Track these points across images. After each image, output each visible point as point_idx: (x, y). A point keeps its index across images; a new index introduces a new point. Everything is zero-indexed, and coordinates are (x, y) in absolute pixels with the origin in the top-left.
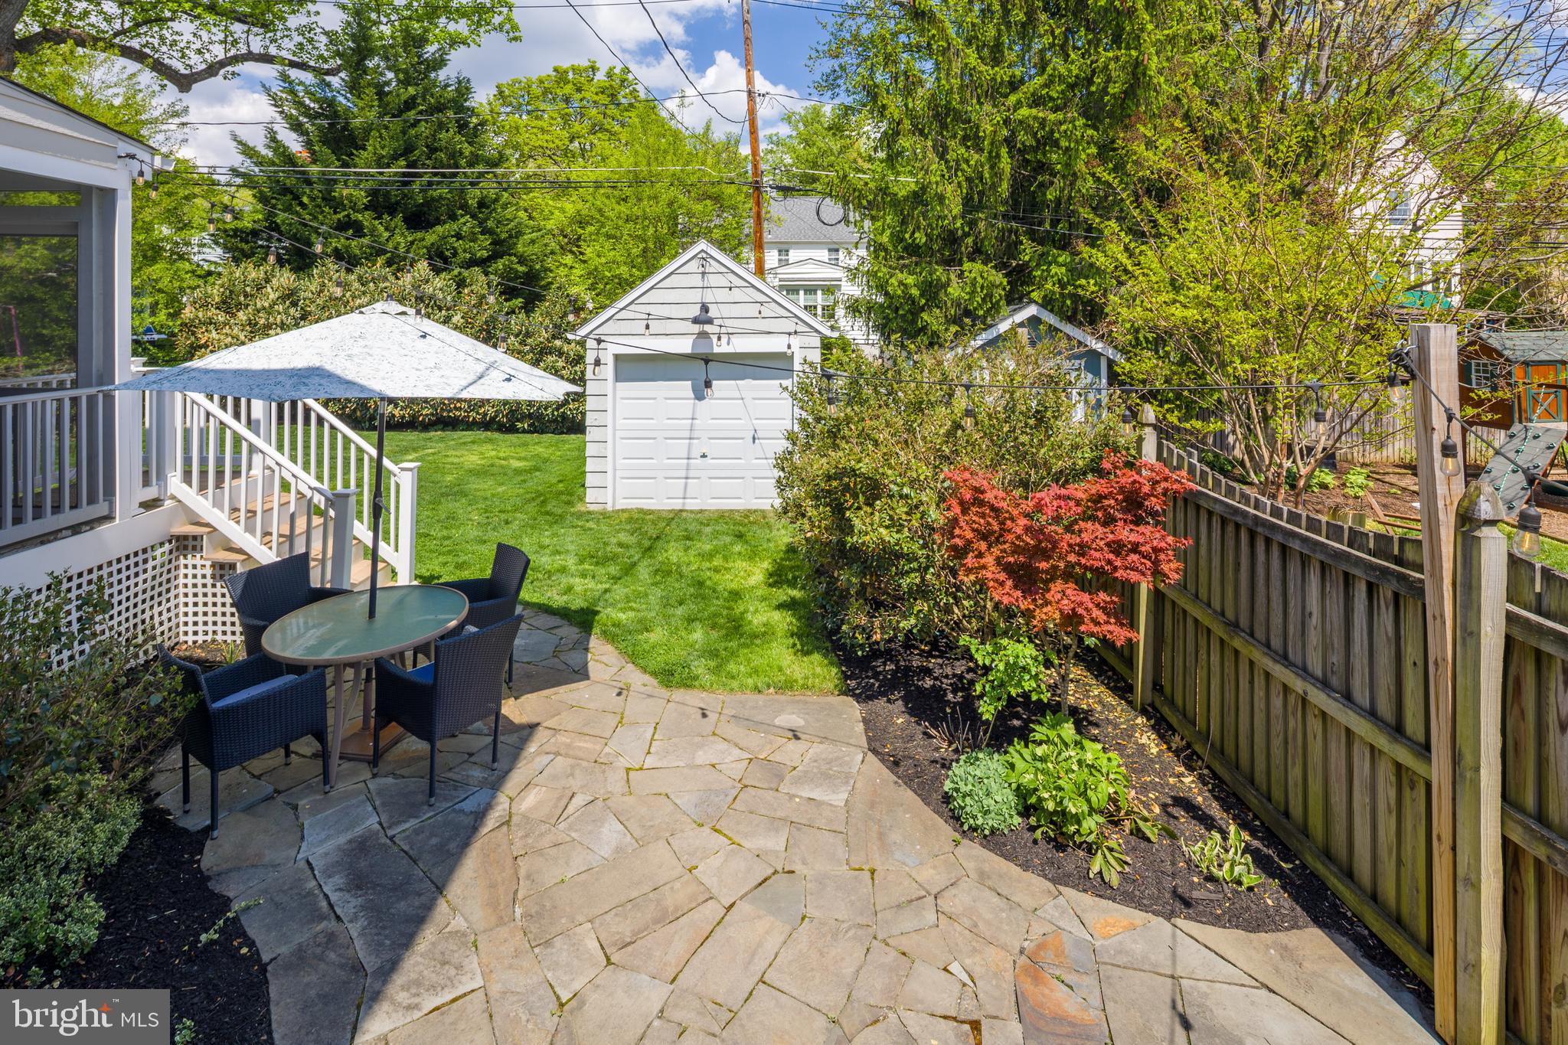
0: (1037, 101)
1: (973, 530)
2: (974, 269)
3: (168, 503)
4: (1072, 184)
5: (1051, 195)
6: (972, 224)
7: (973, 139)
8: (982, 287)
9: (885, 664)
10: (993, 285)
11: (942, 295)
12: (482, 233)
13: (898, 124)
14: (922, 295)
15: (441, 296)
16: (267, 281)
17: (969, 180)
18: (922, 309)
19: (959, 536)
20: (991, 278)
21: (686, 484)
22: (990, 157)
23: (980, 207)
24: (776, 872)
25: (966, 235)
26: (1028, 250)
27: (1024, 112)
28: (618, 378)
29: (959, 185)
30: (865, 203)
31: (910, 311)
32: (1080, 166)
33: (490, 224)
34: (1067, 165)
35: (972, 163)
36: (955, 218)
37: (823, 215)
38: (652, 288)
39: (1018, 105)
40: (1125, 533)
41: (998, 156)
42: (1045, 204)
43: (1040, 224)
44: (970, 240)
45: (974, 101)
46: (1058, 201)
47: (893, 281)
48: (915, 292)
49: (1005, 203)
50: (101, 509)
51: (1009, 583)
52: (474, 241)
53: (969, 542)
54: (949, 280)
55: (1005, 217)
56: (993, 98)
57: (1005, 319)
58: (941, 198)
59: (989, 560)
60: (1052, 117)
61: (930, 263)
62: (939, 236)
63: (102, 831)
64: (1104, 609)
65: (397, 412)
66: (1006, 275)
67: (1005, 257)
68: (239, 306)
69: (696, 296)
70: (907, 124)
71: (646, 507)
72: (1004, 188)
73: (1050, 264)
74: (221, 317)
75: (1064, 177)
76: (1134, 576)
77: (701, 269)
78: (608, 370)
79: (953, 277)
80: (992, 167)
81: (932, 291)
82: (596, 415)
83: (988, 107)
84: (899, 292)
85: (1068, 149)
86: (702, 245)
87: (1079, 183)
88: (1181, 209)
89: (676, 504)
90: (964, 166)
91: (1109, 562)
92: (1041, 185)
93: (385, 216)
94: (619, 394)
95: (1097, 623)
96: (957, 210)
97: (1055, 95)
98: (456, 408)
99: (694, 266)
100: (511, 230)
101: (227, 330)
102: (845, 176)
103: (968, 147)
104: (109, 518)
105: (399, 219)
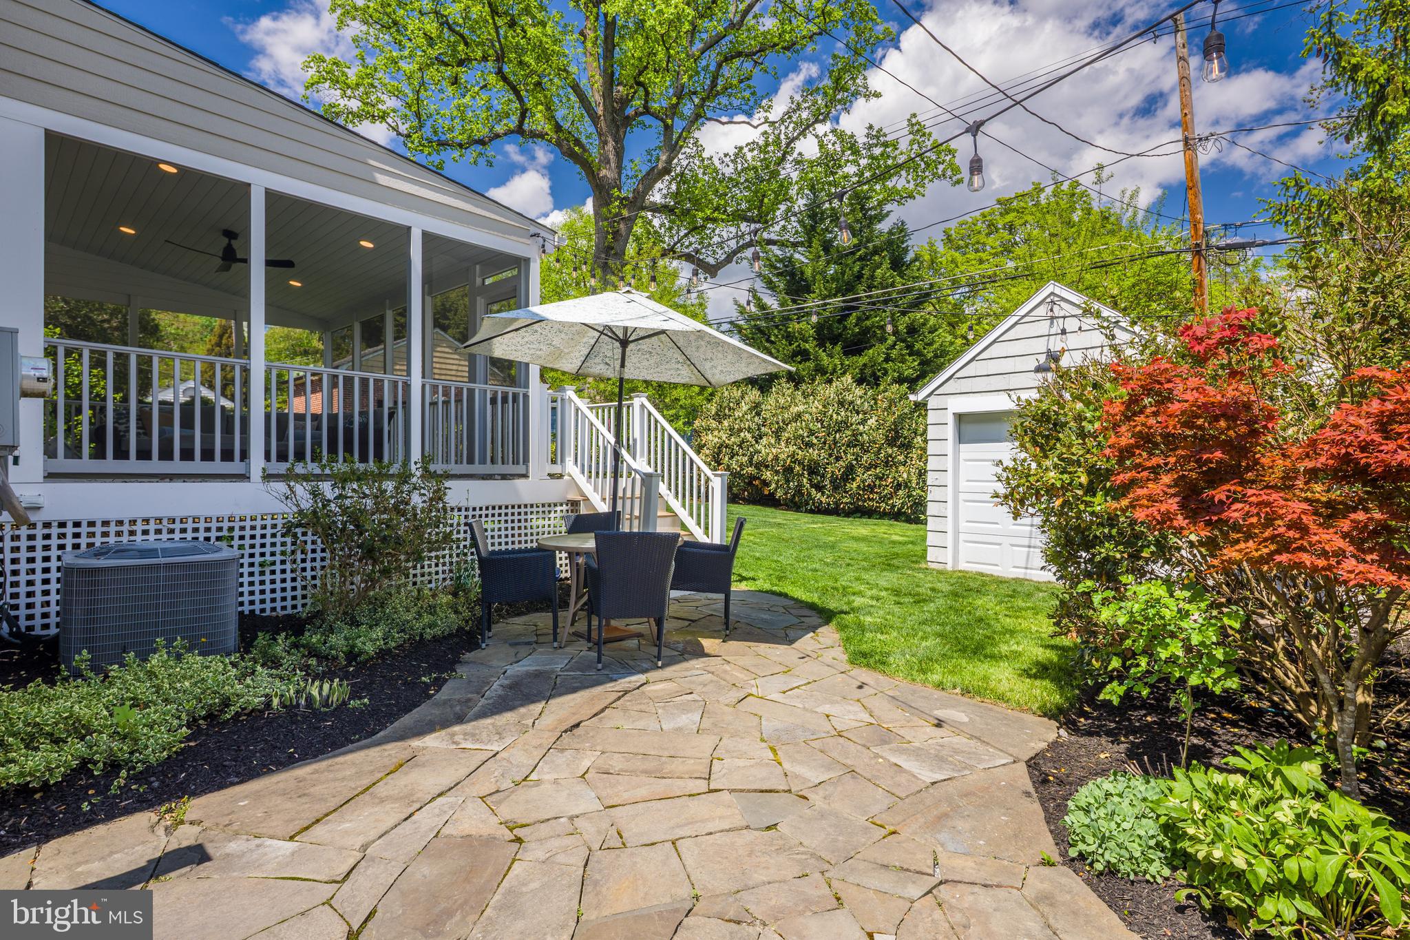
3: (566, 477)
12: (910, 355)
15: (859, 402)
16: (743, 397)
21: (1029, 553)
24: (789, 791)
28: (961, 438)
33: (917, 346)
38: (994, 342)
50: (520, 469)
52: (903, 362)
63: (427, 619)
65: (823, 499)
68: (726, 416)
69: (1040, 346)
71: (985, 572)
74: (714, 424)
77: (1050, 314)
78: (950, 431)
82: (936, 475)
86: (1050, 288)
89: (1020, 573)
93: (828, 345)
94: (963, 456)
98: (870, 499)
99: (1042, 311)
100: (936, 350)
101: (716, 433)
104: (525, 476)
105: (838, 348)
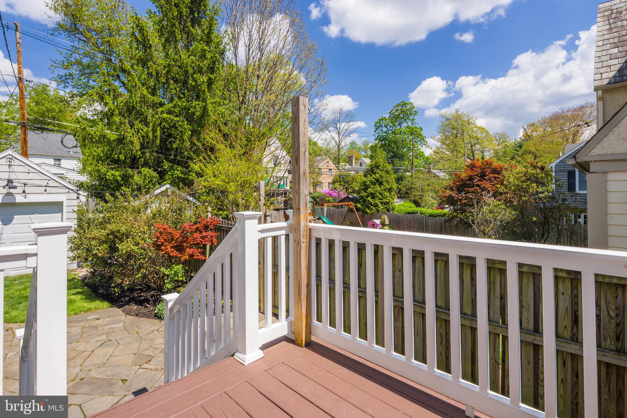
0: (170, 112)
1: (164, 239)
2: (146, 171)
4: (183, 143)
5: (174, 146)
6: (143, 153)
7: (146, 123)
8: (148, 178)
9: (125, 298)
10: (153, 177)
11: (131, 180)
13: (113, 111)
14: (122, 180)
17: (143, 137)
18: (122, 185)
19: (160, 242)
20: (152, 174)
22: (153, 130)
23: (147, 148)
24: (105, 342)
25: (141, 158)
26: (166, 165)
27: (165, 115)
29: (139, 138)
30: (94, 140)
31: (116, 186)
32: (185, 137)
34: (181, 137)
35: (145, 131)
36: (137, 151)
37: (65, 143)
39: (162, 112)
40: (204, 234)
41: (156, 130)
42: (173, 149)
43: (170, 155)
44: (142, 160)
45: (146, 108)
46: (177, 148)
47: (109, 173)
48: (119, 178)
49: (157, 147)
51: (175, 251)
53: (162, 243)
54: (134, 174)
55: (157, 152)
56: (153, 107)
57: (157, 189)
58: (132, 143)
59: (169, 247)
60: (176, 119)
61: (125, 167)
62: (130, 157)
64: (199, 253)
66: (157, 173)
67: (157, 166)
70: (117, 112)
72: (158, 141)
73: (174, 170)
75: (180, 140)
76: (207, 243)
77: (8, 163)
79: (135, 173)
80: (153, 134)
81: (126, 178)
83: (151, 111)
84: (111, 178)
85: (181, 131)
86: (9, 152)
87: (185, 143)
88: (217, 155)
90: (141, 131)
91: (201, 241)
92: (170, 142)
95: (198, 256)
96: (138, 148)
97: (177, 112)
102: (85, 128)
103: (142, 124)
